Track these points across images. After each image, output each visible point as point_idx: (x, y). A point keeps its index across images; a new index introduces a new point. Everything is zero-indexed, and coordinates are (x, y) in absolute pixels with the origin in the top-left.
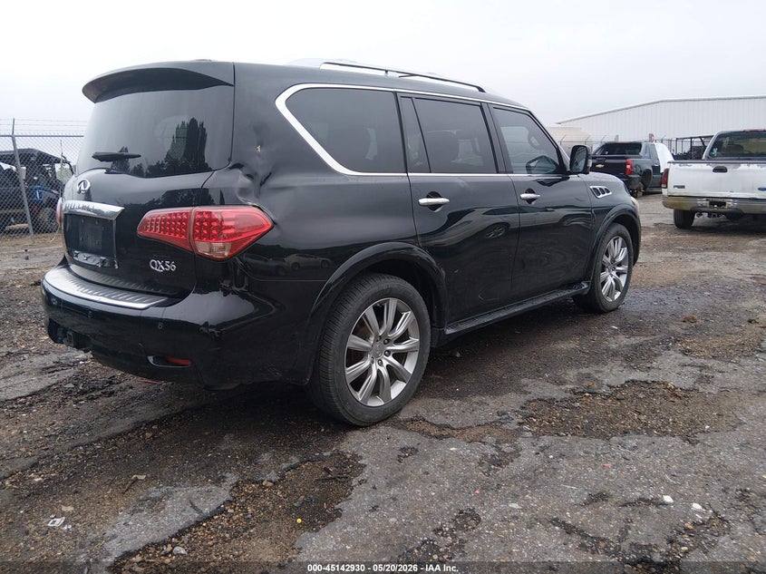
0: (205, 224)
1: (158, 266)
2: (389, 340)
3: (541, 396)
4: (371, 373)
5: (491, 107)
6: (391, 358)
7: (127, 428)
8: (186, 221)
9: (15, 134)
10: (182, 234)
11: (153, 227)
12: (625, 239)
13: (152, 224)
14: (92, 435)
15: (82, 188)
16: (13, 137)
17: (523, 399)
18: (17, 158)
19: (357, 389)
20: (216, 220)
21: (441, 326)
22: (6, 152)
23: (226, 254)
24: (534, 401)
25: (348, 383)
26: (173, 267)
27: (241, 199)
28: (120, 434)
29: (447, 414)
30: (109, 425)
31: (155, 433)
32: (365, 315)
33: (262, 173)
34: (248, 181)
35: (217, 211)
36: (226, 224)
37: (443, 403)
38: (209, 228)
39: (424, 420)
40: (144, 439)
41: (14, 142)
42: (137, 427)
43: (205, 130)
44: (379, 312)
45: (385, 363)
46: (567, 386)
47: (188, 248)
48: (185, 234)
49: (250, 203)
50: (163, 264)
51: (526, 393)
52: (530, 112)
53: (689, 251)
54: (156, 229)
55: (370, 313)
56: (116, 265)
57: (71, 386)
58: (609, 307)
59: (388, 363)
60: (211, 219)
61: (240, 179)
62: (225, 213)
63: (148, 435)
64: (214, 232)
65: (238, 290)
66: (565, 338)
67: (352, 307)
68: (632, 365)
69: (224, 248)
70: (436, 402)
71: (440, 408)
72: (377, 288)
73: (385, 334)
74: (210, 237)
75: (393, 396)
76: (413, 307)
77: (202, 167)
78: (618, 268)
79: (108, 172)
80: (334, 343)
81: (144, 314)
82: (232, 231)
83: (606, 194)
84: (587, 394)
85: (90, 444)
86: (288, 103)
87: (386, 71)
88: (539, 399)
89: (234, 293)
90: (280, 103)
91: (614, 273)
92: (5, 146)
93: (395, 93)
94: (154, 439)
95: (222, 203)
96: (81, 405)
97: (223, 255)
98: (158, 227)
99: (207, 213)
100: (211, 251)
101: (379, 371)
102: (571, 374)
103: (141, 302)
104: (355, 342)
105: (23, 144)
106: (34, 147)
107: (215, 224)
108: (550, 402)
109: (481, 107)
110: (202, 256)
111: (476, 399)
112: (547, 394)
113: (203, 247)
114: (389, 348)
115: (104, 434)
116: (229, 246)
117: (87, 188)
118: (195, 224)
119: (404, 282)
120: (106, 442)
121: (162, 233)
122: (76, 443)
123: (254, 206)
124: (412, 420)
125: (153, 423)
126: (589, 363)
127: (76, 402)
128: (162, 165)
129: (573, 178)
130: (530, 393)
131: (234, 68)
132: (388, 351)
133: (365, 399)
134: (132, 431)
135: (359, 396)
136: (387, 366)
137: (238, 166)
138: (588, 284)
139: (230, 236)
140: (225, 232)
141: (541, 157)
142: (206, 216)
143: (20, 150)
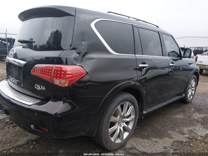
0: (59, 72)
1: (38, 87)
2: (124, 117)
3: (177, 140)
4: (118, 130)
5: (162, 33)
6: (124, 124)
7: (24, 143)
8: (51, 70)
9: (7, 33)
10: (48, 75)
11: (37, 71)
12: (195, 79)
13: (37, 70)
14: (10, 145)
15: (13, 53)
16: (6, 34)
17: (171, 141)
18: (7, 40)
19: (112, 137)
20: (64, 71)
21: (142, 111)
22: (3, 38)
23: (66, 85)
24: (175, 142)
25: (109, 135)
26: (44, 88)
27: (74, 62)
28: (21, 145)
29: (144, 146)
30: (18, 140)
31: (34, 145)
32: (117, 109)
33: (83, 52)
34: (78, 55)
35: (64, 67)
36: (68, 73)
37: (142, 140)
38: (60, 74)
39: (136, 149)
40: (29, 149)
41: (6, 35)
42: (28, 143)
43: (61, 34)
44: (122, 107)
45: (122, 126)
46: (186, 135)
47: (50, 81)
48: (50, 76)
49: (78, 64)
50: (40, 87)
51: (172, 138)
52: (172, 36)
53: (205, 82)
54: (38, 72)
55: (119, 107)
56: (22, 85)
57: (8, 120)
58: (189, 101)
59: (123, 126)
60: (61, 70)
61: (74, 54)
62: (68, 68)
63: (31, 147)
64: (62, 76)
65: (69, 101)
66: (178, 113)
67: (113, 106)
68: (205, 126)
69: (65, 83)
70: (139, 140)
71: (141, 143)
72: (122, 98)
73: (123, 115)
74: (60, 78)
75: (124, 138)
76: (133, 104)
77: (59, 48)
78: (192, 89)
79: (24, 47)
80: (106, 120)
81: (30, 107)
82: (70, 76)
83: (192, 65)
84: (194, 140)
85: (9, 150)
86: (96, 25)
87: (129, 17)
88: (177, 141)
89: (67, 102)
90: (92, 25)
91: (191, 90)
92: (3, 37)
93: (132, 25)
94: (34, 149)
95: (66, 64)
96: (10, 129)
97: (65, 85)
98: (39, 71)
99: (60, 67)
100: (60, 84)
101: (120, 129)
102: (185, 130)
103: (29, 102)
104: (113, 119)
105: (9, 36)
106: (12, 37)
107: (63, 73)
108: (182, 142)
109: (159, 33)
110: (56, 85)
111: (154, 139)
112: (180, 139)
113: (57, 82)
114: (124, 120)
115: (15, 145)
116: (68, 82)
117: (14, 53)
118: (54, 72)
119: (132, 95)
120: (15, 149)
121: (40, 74)
122: (4, 149)
123: (80, 66)
124: (131, 148)
125: (34, 141)
126: (190, 125)
127: (8, 128)
128: (45, 46)
129: (183, 59)
130: (173, 138)
131: (75, 10)
132: (124, 121)
133: (115, 140)
134: (25, 144)
135: (112, 139)
136: (123, 127)
137: (74, 49)
138: (185, 94)
139: (69, 78)
140: (67, 76)
141: (173, 51)
142: (60, 69)
143: (7, 38)
